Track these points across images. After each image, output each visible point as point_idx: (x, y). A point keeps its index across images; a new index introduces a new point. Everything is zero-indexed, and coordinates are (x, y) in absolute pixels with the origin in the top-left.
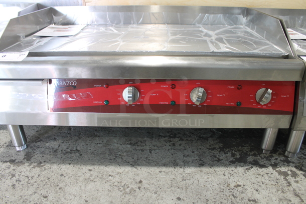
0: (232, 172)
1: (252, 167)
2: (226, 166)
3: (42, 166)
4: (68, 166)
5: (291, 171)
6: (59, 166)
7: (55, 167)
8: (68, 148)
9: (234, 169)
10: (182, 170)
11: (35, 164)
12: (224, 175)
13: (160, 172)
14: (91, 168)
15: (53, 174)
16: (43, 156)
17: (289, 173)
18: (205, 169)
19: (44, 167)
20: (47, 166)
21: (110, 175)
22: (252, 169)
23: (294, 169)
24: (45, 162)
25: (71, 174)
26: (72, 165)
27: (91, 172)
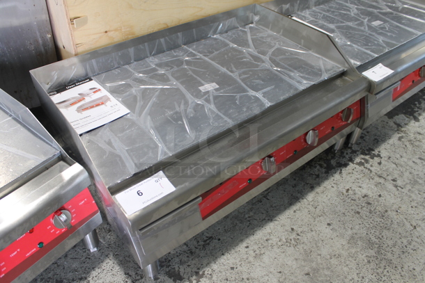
0: (334, 182)
1: (341, 170)
2: (326, 178)
3: (203, 274)
4: (225, 257)
5: (363, 159)
6: (217, 263)
7: (215, 266)
8: (198, 242)
9: (333, 178)
10: (305, 200)
11: (194, 277)
12: (332, 187)
13: (295, 212)
14: (244, 244)
15: (224, 273)
16: (189, 266)
17: (363, 161)
18: (319, 189)
19: (206, 273)
20: (208, 271)
21: (267, 240)
22: (343, 171)
23: (362, 156)
24: (199, 269)
25: (238, 261)
26: (226, 254)
27: (250, 248)
